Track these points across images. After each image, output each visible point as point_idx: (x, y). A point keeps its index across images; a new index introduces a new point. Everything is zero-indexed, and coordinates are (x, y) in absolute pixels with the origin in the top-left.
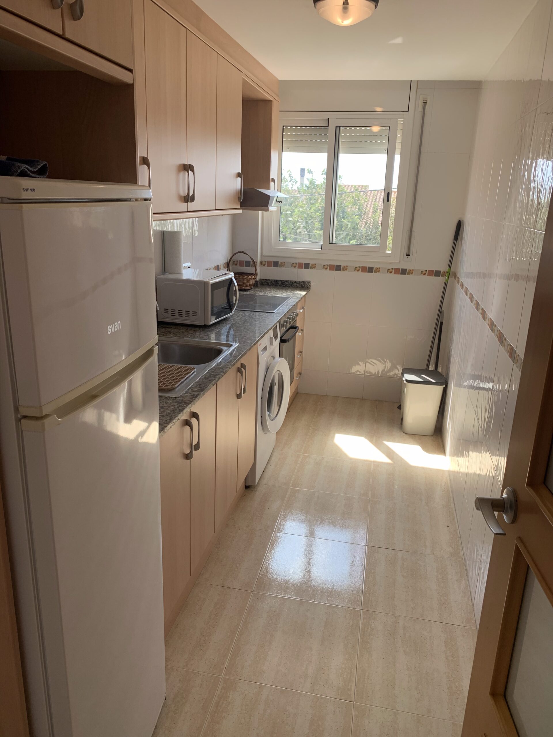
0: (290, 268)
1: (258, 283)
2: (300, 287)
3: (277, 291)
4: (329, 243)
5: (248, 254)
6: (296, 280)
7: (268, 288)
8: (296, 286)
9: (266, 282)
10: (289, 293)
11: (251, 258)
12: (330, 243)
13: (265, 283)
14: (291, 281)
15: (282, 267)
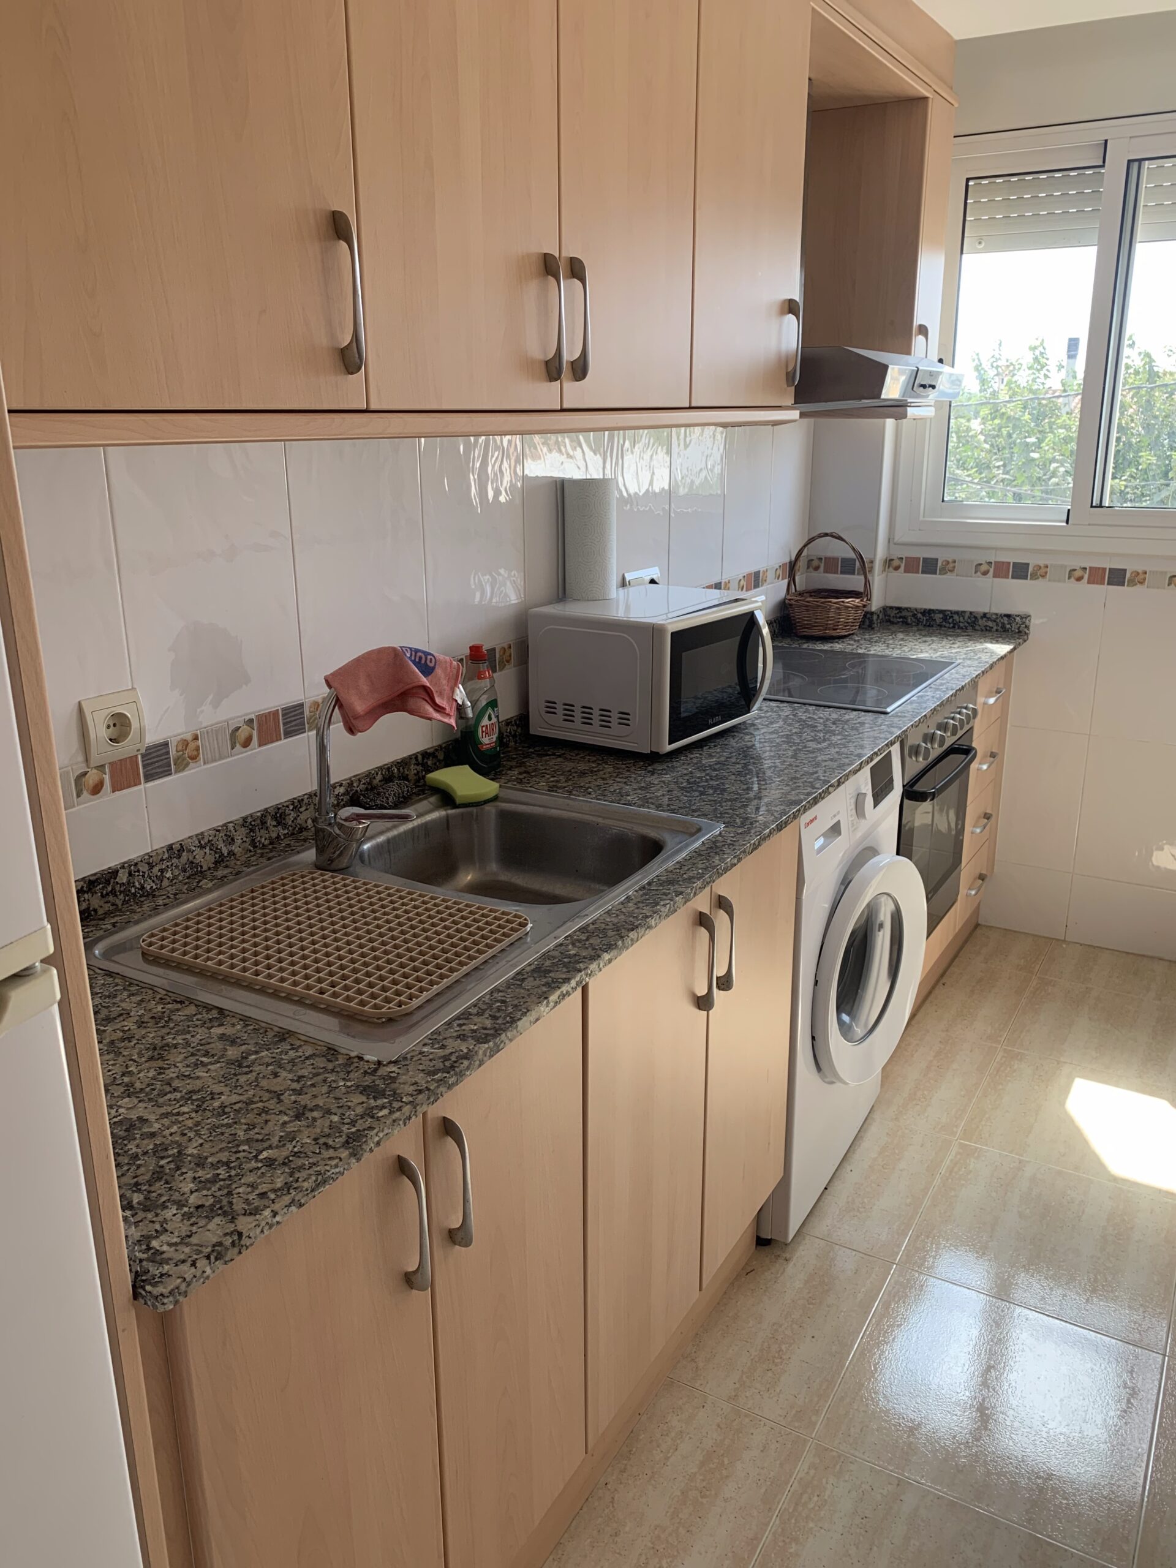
0: (971, 577)
1: (875, 617)
2: (997, 630)
3: (925, 642)
4: (1092, 506)
5: (846, 540)
6: (986, 610)
7: (902, 632)
8: (987, 626)
9: (898, 615)
10: (958, 647)
11: (854, 549)
12: (1094, 504)
13: (896, 617)
14: (971, 613)
15: (946, 573)
